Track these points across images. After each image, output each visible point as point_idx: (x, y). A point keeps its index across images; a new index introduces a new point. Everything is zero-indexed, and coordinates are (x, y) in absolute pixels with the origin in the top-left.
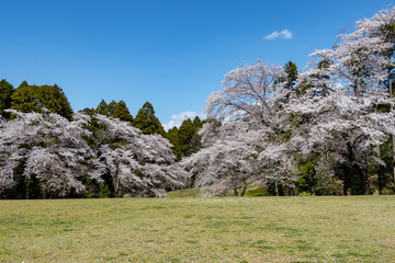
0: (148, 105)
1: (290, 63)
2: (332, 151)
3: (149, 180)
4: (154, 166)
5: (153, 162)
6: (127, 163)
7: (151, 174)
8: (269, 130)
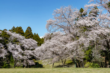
0: (29, 28)
1: (82, 9)
2: (99, 44)
3: (26, 57)
4: (29, 51)
5: (28, 49)
6: (17, 50)
7: (27, 54)
8: (72, 35)
